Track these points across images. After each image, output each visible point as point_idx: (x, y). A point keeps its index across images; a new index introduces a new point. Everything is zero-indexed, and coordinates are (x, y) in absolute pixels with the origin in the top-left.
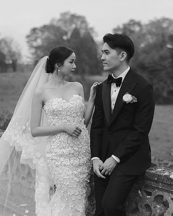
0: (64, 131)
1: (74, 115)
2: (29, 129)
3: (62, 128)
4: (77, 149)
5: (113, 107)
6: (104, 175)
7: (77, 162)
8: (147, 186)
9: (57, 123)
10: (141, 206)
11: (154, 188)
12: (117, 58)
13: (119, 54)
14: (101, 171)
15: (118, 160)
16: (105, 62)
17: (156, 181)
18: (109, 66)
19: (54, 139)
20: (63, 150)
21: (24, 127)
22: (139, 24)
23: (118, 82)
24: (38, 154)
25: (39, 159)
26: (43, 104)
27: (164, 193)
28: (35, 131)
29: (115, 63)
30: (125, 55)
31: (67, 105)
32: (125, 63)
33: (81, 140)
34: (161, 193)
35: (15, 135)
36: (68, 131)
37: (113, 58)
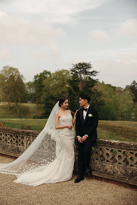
0: (67, 127)
1: (70, 121)
2: (54, 127)
3: (67, 126)
4: (71, 133)
5: (84, 118)
6: (82, 142)
7: (71, 138)
8: (97, 145)
9: (65, 124)
10: (94, 153)
11: (99, 146)
12: (84, 102)
13: (84, 101)
14: (81, 140)
15: (88, 136)
16: (80, 103)
17: (100, 143)
18: (81, 105)
19: (63, 130)
20: (67, 134)
21: (51, 126)
22: (49, 73)
23: (86, 110)
24: (57, 136)
25: (57, 137)
26: (59, 118)
27: (103, 147)
28: (57, 127)
29: (83, 104)
30: (87, 101)
31: (68, 118)
32: (87, 103)
33: (72, 130)
34: (102, 147)
35: (48, 129)
36: (69, 127)
37: (82, 102)
